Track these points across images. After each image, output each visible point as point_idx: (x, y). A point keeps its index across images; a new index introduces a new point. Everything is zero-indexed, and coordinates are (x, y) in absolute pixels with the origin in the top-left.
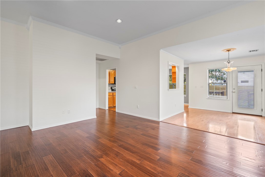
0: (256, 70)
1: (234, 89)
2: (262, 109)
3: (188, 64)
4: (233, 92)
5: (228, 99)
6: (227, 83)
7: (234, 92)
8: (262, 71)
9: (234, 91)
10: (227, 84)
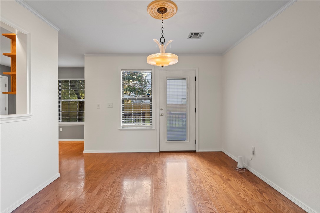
0: (189, 77)
1: (162, 110)
2: (196, 140)
3: (83, 57)
4: (160, 115)
5: (153, 128)
6: (152, 98)
7: (162, 116)
8: (196, 80)
9: (161, 112)
10: (151, 100)
